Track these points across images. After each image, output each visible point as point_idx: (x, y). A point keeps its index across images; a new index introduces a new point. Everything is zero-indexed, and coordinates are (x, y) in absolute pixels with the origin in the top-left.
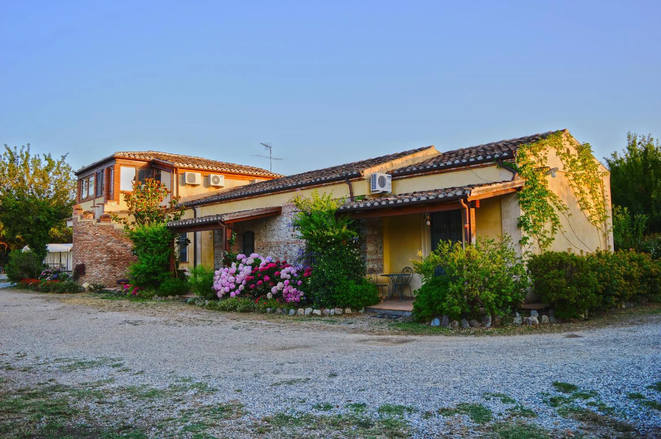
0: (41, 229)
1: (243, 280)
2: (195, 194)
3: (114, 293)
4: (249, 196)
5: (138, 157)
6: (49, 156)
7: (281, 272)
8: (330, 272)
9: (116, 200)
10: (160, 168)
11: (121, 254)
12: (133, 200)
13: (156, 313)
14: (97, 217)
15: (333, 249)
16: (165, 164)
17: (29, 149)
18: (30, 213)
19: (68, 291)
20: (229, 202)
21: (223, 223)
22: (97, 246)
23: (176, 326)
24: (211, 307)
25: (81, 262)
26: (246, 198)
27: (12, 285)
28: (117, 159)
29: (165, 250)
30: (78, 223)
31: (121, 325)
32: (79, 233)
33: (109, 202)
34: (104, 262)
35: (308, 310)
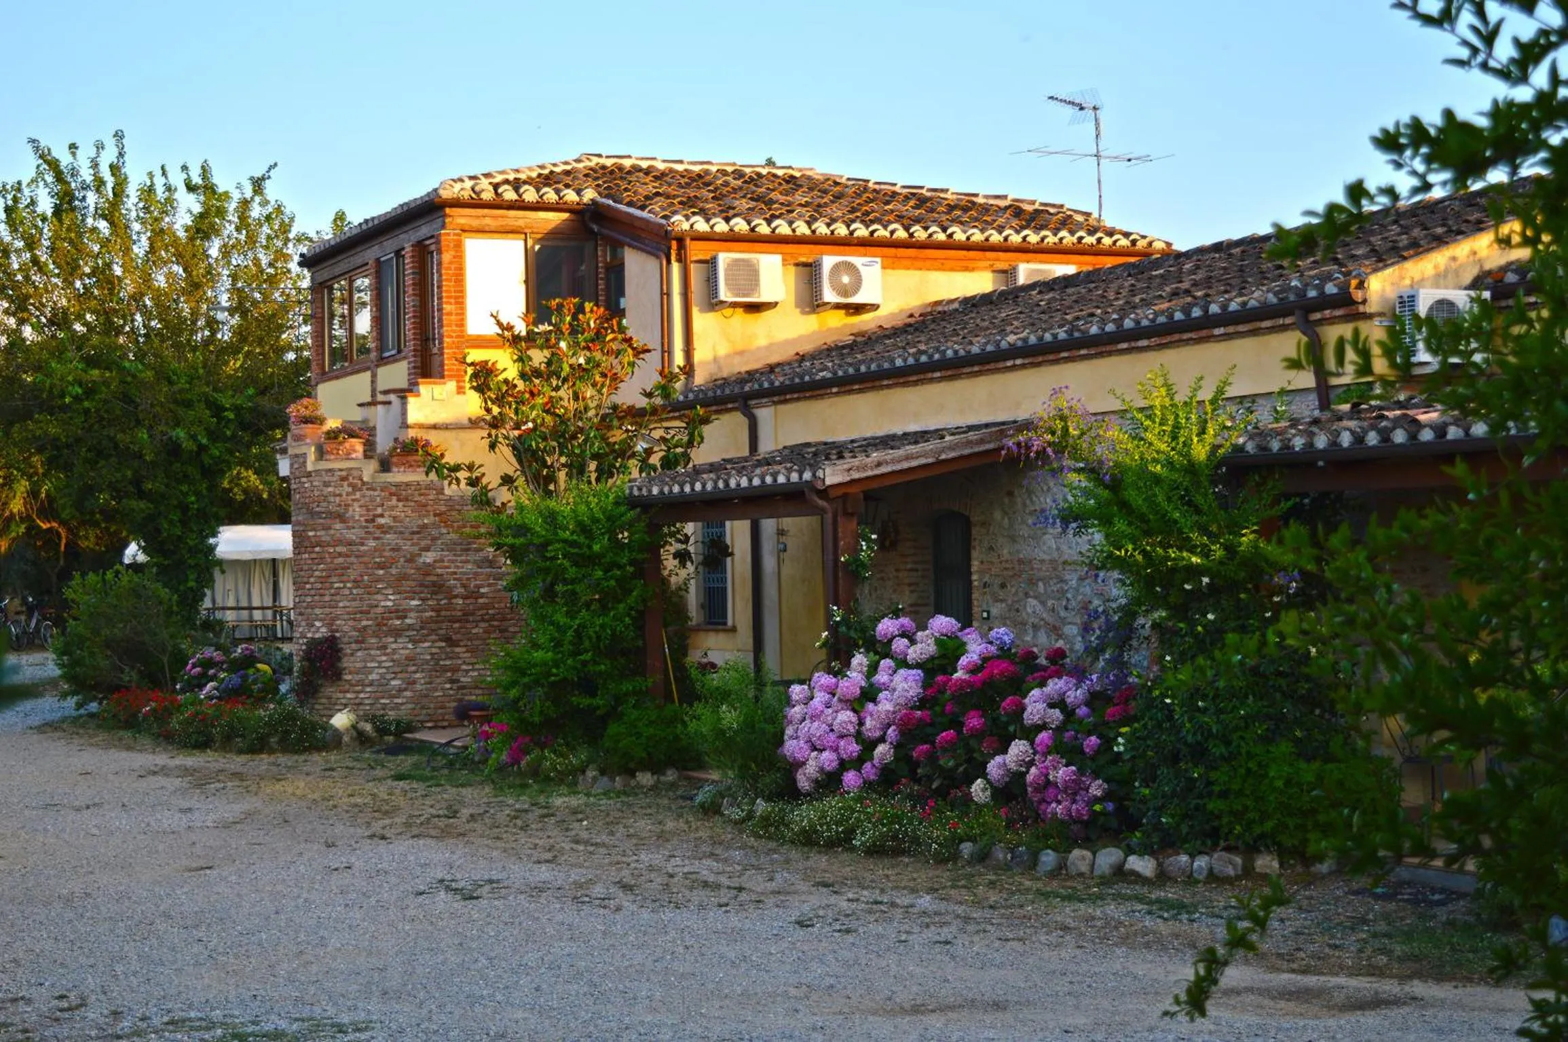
0: (186, 476)
1: (889, 726)
2: (762, 342)
3: (445, 755)
4: (947, 369)
5: (530, 195)
6: (205, 171)
7: (1026, 701)
8: (1199, 709)
9: (451, 377)
10: (621, 238)
11: (475, 595)
12: (504, 388)
13: (562, 851)
14: (383, 444)
15: (1210, 617)
16: (637, 224)
17: (121, 155)
18: (141, 416)
19: (278, 743)
20: (873, 388)
21: (824, 493)
22: (381, 566)
23: (605, 907)
24: (771, 829)
25: (324, 630)
26: (938, 374)
27: (82, 711)
28: (448, 210)
29: (624, 588)
30: (309, 475)
31: (421, 898)
32: (312, 514)
33: (425, 389)
34: (410, 627)
35: (1108, 857)
